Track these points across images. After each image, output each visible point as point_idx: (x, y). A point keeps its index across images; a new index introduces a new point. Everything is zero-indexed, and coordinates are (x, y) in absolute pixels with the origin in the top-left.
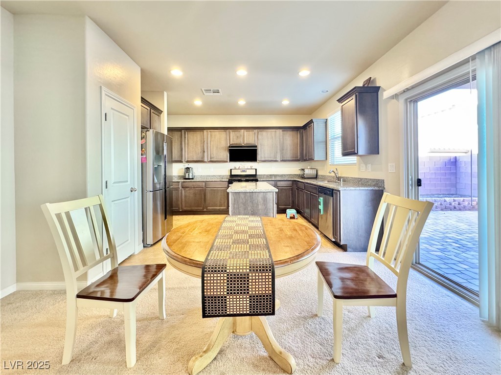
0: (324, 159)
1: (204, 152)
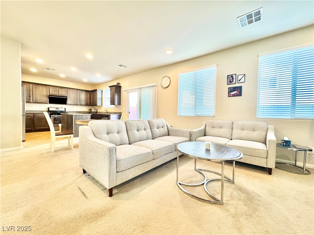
0: (101, 105)
1: (30, 96)
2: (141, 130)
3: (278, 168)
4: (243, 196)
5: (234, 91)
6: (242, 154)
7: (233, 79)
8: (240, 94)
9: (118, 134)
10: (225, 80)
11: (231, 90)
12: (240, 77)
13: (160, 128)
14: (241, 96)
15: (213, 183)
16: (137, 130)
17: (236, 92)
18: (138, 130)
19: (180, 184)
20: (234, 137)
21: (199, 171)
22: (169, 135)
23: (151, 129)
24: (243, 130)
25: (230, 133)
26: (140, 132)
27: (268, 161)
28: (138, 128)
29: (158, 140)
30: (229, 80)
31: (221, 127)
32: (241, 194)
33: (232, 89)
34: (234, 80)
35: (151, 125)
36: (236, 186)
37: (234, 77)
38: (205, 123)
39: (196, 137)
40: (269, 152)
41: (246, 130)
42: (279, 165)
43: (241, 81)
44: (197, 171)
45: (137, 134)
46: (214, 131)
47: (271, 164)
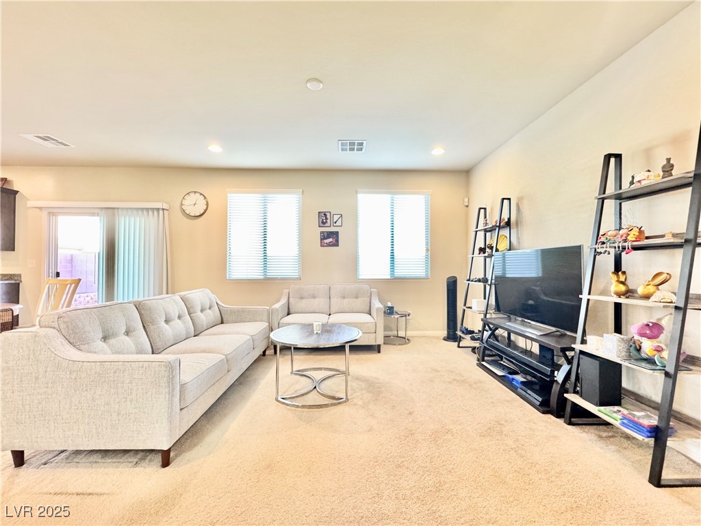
2: (173, 320)
3: (388, 344)
4: (363, 385)
5: (328, 237)
6: (361, 332)
7: (326, 219)
8: (336, 244)
9: (127, 335)
10: (315, 220)
11: (325, 236)
12: (336, 218)
13: (205, 309)
14: (338, 246)
15: (325, 382)
16: (165, 321)
17: (331, 240)
18: (167, 321)
19: (283, 399)
20: (333, 310)
21: (301, 373)
22: (222, 323)
23: (189, 314)
24: (344, 298)
25: (328, 305)
26: (171, 323)
27: (377, 336)
28: (168, 316)
29: (207, 335)
30: (321, 220)
31: (314, 297)
32: (361, 383)
33: (325, 234)
34: (328, 221)
35: (188, 306)
36: (352, 376)
37: (328, 216)
38: (286, 291)
39: (279, 318)
40: (378, 325)
41: (347, 297)
42: (388, 340)
43: (337, 224)
44: (296, 374)
45: (168, 331)
46: (303, 304)
47: (380, 341)
